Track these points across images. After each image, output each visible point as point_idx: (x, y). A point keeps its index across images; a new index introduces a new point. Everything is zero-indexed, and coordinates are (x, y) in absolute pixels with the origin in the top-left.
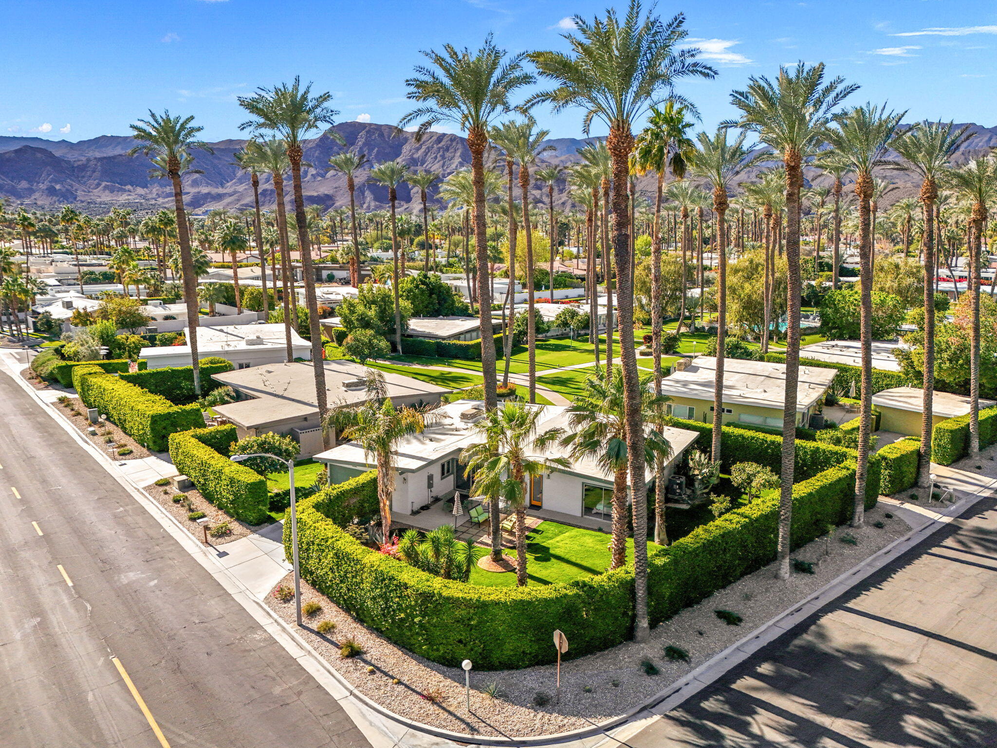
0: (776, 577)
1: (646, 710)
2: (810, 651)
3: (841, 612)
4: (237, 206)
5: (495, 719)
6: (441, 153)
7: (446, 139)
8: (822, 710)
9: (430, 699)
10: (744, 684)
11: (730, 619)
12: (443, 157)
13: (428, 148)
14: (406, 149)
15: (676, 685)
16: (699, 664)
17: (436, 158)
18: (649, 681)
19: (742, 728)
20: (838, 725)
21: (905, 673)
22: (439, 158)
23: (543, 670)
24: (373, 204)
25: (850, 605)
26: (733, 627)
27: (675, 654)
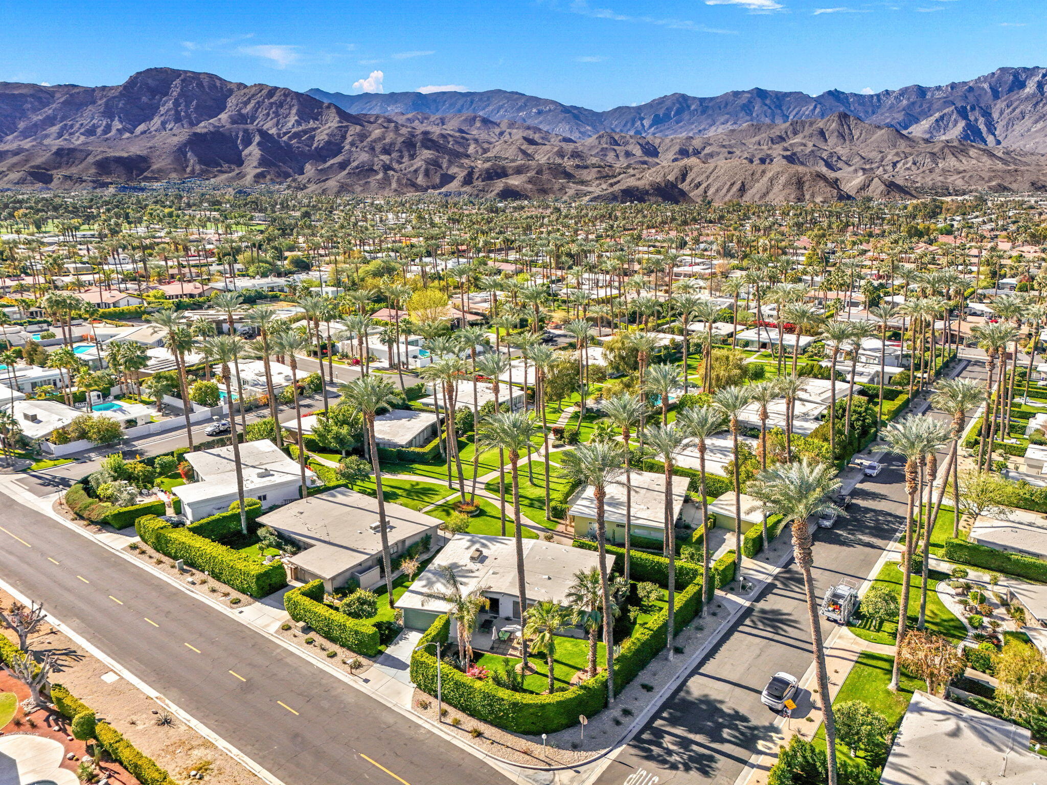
0: (667, 659)
1: (619, 743)
2: (684, 700)
3: (697, 676)
4: (26, 168)
5: (558, 758)
6: (274, 109)
7: (278, 94)
8: (690, 731)
9: (525, 753)
10: (658, 723)
11: (648, 688)
12: (277, 114)
13: (258, 102)
14: (231, 102)
15: (629, 729)
16: (638, 716)
17: (268, 114)
18: (617, 728)
19: (659, 745)
20: (699, 738)
21: (724, 708)
22: (272, 115)
23: (571, 731)
24: (197, 167)
25: (701, 671)
26: (650, 693)
27: (627, 713)
